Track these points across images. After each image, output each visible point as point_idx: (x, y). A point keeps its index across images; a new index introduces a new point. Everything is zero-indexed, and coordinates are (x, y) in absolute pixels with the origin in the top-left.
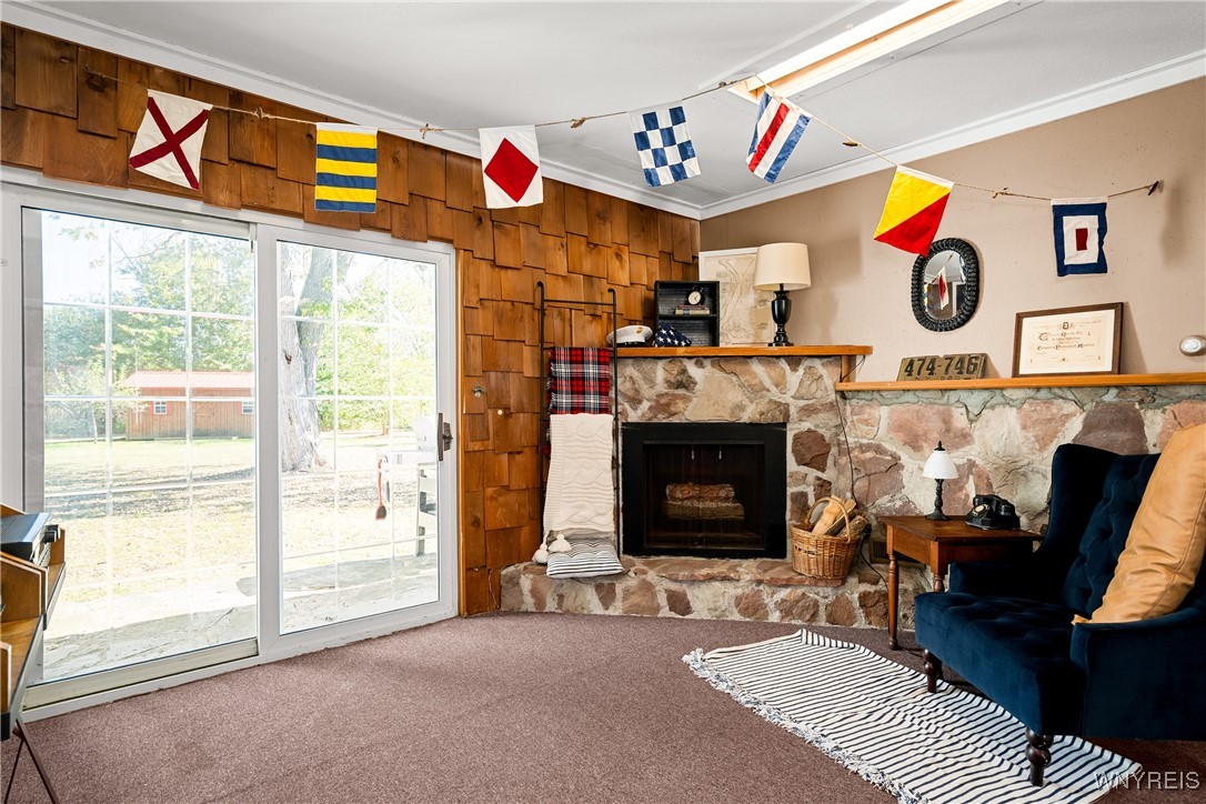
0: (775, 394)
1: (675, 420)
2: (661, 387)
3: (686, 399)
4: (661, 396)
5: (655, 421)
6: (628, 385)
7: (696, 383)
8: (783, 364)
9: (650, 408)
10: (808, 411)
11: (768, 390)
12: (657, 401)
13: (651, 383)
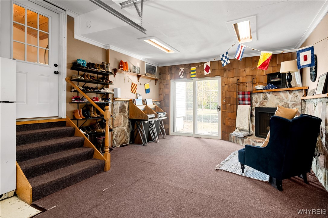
0: (286, 101)
1: (264, 107)
2: (262, 99)
3: (266, 102)
4: (261, 101)
5: (260, 107)
6: (255, 99)
7: (268, 98)
8: (288, 93)
9: (259, 104)
10: (294, 105)
11: (284, 100)
12: (260, 102)
13: (259, 98)
